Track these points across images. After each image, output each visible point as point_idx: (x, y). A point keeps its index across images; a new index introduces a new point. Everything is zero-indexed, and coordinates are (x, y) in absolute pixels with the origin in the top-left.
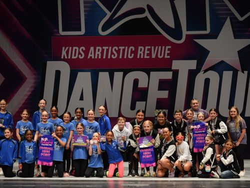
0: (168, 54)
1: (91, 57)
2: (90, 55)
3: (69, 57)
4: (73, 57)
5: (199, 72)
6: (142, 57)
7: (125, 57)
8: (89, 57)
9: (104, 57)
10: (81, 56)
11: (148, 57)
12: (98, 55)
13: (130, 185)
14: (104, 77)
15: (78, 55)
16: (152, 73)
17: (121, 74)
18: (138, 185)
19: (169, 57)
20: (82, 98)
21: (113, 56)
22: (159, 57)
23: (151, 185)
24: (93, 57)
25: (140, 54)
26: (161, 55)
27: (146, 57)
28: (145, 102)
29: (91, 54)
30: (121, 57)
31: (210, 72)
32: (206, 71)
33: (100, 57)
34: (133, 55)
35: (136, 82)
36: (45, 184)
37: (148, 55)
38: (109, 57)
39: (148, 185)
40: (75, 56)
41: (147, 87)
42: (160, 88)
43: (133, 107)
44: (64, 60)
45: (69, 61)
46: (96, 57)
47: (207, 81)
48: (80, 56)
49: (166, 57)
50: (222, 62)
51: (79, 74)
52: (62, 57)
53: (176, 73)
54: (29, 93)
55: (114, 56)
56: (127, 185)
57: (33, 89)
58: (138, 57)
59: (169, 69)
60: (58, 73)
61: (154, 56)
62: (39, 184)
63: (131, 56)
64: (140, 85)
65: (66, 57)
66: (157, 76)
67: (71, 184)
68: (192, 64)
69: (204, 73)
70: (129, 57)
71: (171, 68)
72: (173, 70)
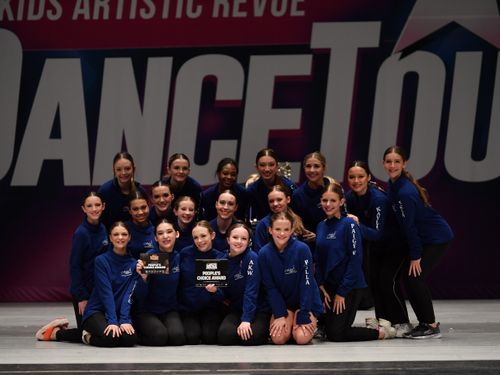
0: (300, 7)
1: (81, 16)
2: (77, 11)
3: (20, 17)
4: (31, 17)
5: (389, 55)
6: (226, 14)
7: (179, 15)
8: (75, 17)
9: (119, 16)
10: (54, 13)
11: (244, 14)
12: (102, 10)
14: (118, 71)
15: (46, 9)
16: (254, 60)
17: (168, 61)
19: (302, 13)
21: (142, 11)
22: (275, 13)
24: (87, 17)
25: (221, 7)
26: (279, 9)
27: (237, 14)
28: (235, 142)
29: (82, 7)
30: (165, 15)
31: (419, 55)
32: (406, 52)
33: (106, 16)
34: (200, 8)
35: (209, 84)
37: (242, 8)
38: (133, 15)
40: (36, 12)
41: (240, 97)
42: (279, 102)
43: (202, 157)
44: (5, 24)
45: (20, 28)
46: (96, 16)
47: (411, 81)
48: (49, 12)
49: (294, 13)
50: (453, 26)
51: (50, 63)
52: (1, 18)
53: (322, 59)
55: (148, 11)
58: (215, 14)
59: (303, 48)
61: (259, 12)
63: (194, 10)
64: (226, 92)
65: (11, 18)
66: (268, 68)
68: (368, 34)
69: (402, 57)
70: (190, 14)
71: (309, 45)
72: (313, 50)
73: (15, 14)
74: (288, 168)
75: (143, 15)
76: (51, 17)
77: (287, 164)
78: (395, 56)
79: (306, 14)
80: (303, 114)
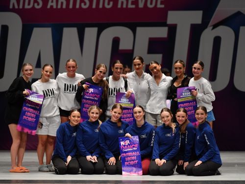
0: (162, 3)
1: (52, 6)
2: (50, 4)
3: (21, 7)
4: (27, 7)
5: (206, 27)
6: (124, 6)
7: (101, 6)
8: (49, 7)
9: (71, 6)
10: (38, 4)
11: (133, 6)
12: (62, 3)
14: (70, 34)
15: (34, 3)
17: (95, 30)
19: (163, 6)
20: (38, 65)
21: (83, 5)
22: (149, 6)
24: (55, 7)
25: (122, 3)
26: (151, 4)
27: (130, 6)
29: (52, 2)
30: (94, 6)
31: (221, 28)
32: (215, 26)
33: (64, 6)
34: (111, 3)
35: (116, 41)
37: (133, 3)
38: (78, 6)
40: (29, 4)
42: (150, 51)
44: (14, 10)
45: (21, 12)
46: (59, 7)
47: (217, 41)
48: (36, 4)
49: (159, 6)
50: (239, 13)
51: (37, 32)
52: (11, 7)
53: (173, 29)
55: (85, 4)
58: (119, 6)
59: (163, 24)
60: (5, 30)
61: (141, 5)
63: (109, 4)
65: (16, 7)
66: (145, 34)
68: (196, 17)
69: (213, 29)
70: (107, 6)
71: (166, 22)
72: (168, 25)
73: (19, 5)
75: (83, 6)
76: (36, 6)
78: (209, 28)
79: (165, 6)
80: (163, 57)
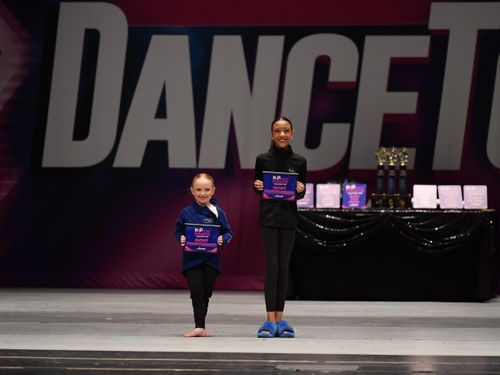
13: (302, 368)
14: (227, 49)
16: (370, 40)
17: (278, 41)
18: (324, 368)
20: (161, 112)
23: (364, 368)
28: (348, 126)
35: (322, 65)
36: (51, 363)
39: (354, 368)
42: (393, 86)
43: (313, 140)
51: (157, 41)
53: (440, 40)
54: (7, 96)
56: (295, 368)
57: (17, 84)
59: (422, 30)
60: (92, 39)
62: (35, 363)
64: (335, 76)
66: (383, 49)
67: (129, 365)
71: (427, 26)
72: (431, 31)
74: (405, 154)
77: (405, 150)
